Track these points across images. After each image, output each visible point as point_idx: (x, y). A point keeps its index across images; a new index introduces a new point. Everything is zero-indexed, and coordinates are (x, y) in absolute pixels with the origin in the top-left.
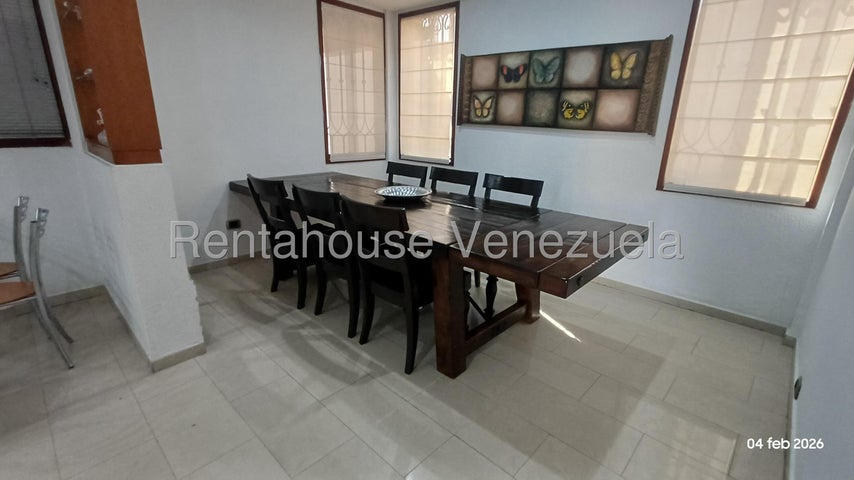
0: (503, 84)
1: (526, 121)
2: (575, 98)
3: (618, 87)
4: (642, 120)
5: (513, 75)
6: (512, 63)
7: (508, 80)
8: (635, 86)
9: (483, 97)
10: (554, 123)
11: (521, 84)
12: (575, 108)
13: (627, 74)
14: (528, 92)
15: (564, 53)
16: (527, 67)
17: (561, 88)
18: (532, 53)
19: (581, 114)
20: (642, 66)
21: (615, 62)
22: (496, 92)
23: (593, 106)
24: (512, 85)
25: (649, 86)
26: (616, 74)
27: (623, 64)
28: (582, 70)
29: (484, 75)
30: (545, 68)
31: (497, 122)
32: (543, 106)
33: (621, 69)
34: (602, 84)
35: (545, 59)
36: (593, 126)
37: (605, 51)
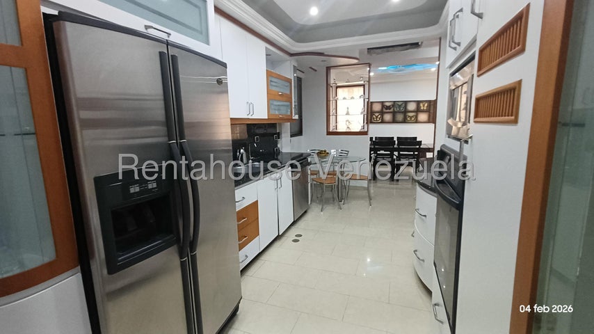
0: (384, 110)
1: (394, 121)
2: (411, 114)
3: (423, 111)
4: (431, 120)
5: (388, 108)
6: (388, 104)
7: (386, 109)
8: (428, 111)
9: (377, 114)
10: (404, 121)
11: (392, 110)
12: (411, 117)
13: (425, 108)
14: (394, 113)
15: (406, 103)
16: (393, 106)
17: (406, 112)
18: (394, 102)
19: (413, 119)
20: (429, 106)
21: (421, 105)
22: (382, 113)
23: (416, 117)
24: (388, 111)
25: (432, 111)
26: (422, 108)
27: (424, 106)
28: (412, 107)
29: (377, 108)
30: (400, 106)
31: (383, 122)
32: (400, 117)
33: (424, 107)
34: (418, 110)
35: (400, 103)
36: (417, 122)
37: (418, 103)
